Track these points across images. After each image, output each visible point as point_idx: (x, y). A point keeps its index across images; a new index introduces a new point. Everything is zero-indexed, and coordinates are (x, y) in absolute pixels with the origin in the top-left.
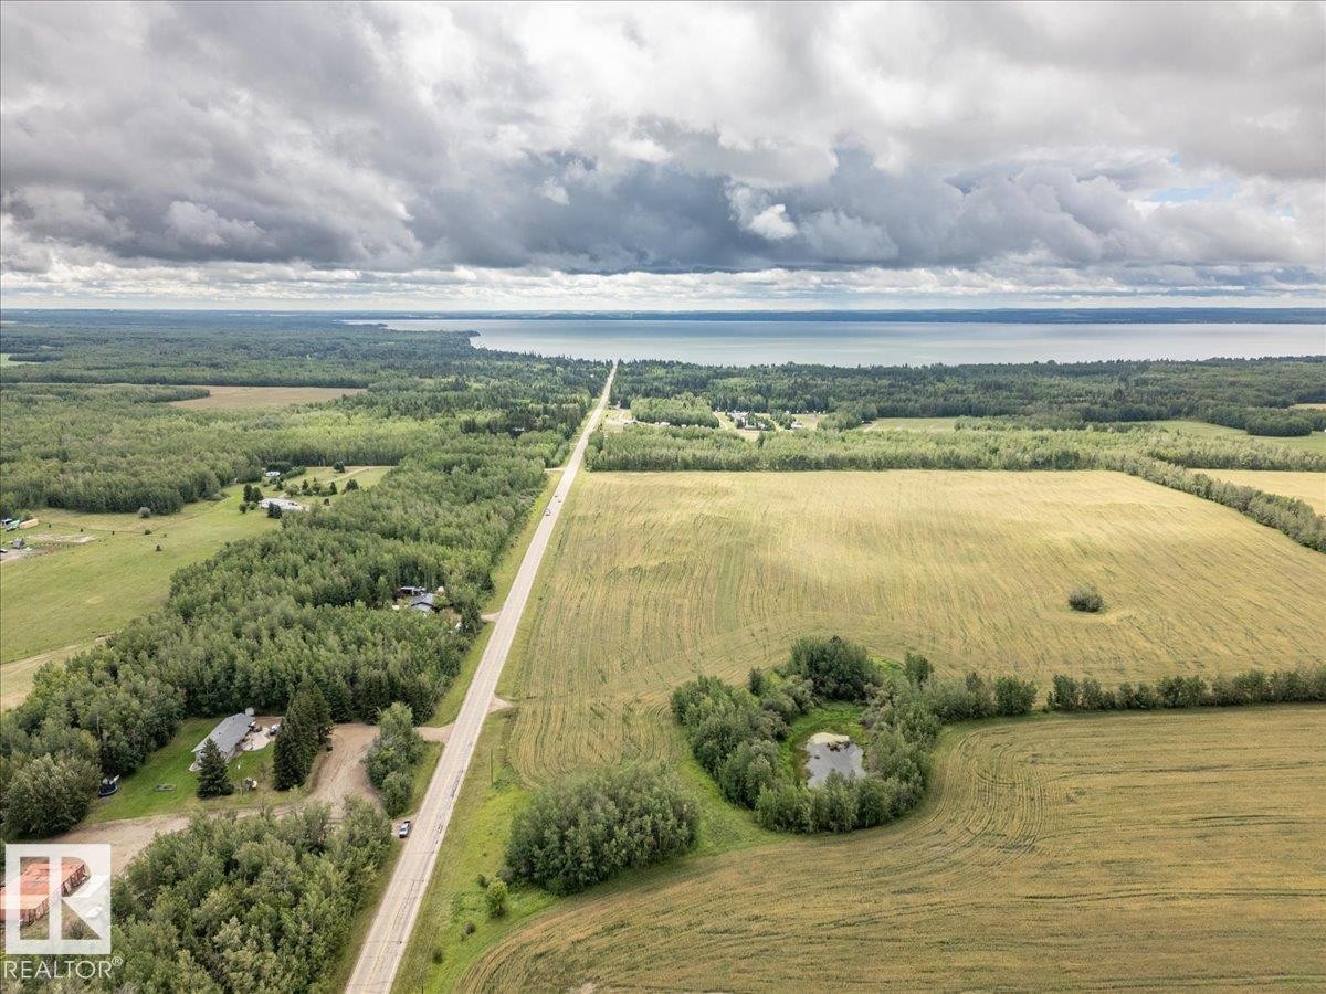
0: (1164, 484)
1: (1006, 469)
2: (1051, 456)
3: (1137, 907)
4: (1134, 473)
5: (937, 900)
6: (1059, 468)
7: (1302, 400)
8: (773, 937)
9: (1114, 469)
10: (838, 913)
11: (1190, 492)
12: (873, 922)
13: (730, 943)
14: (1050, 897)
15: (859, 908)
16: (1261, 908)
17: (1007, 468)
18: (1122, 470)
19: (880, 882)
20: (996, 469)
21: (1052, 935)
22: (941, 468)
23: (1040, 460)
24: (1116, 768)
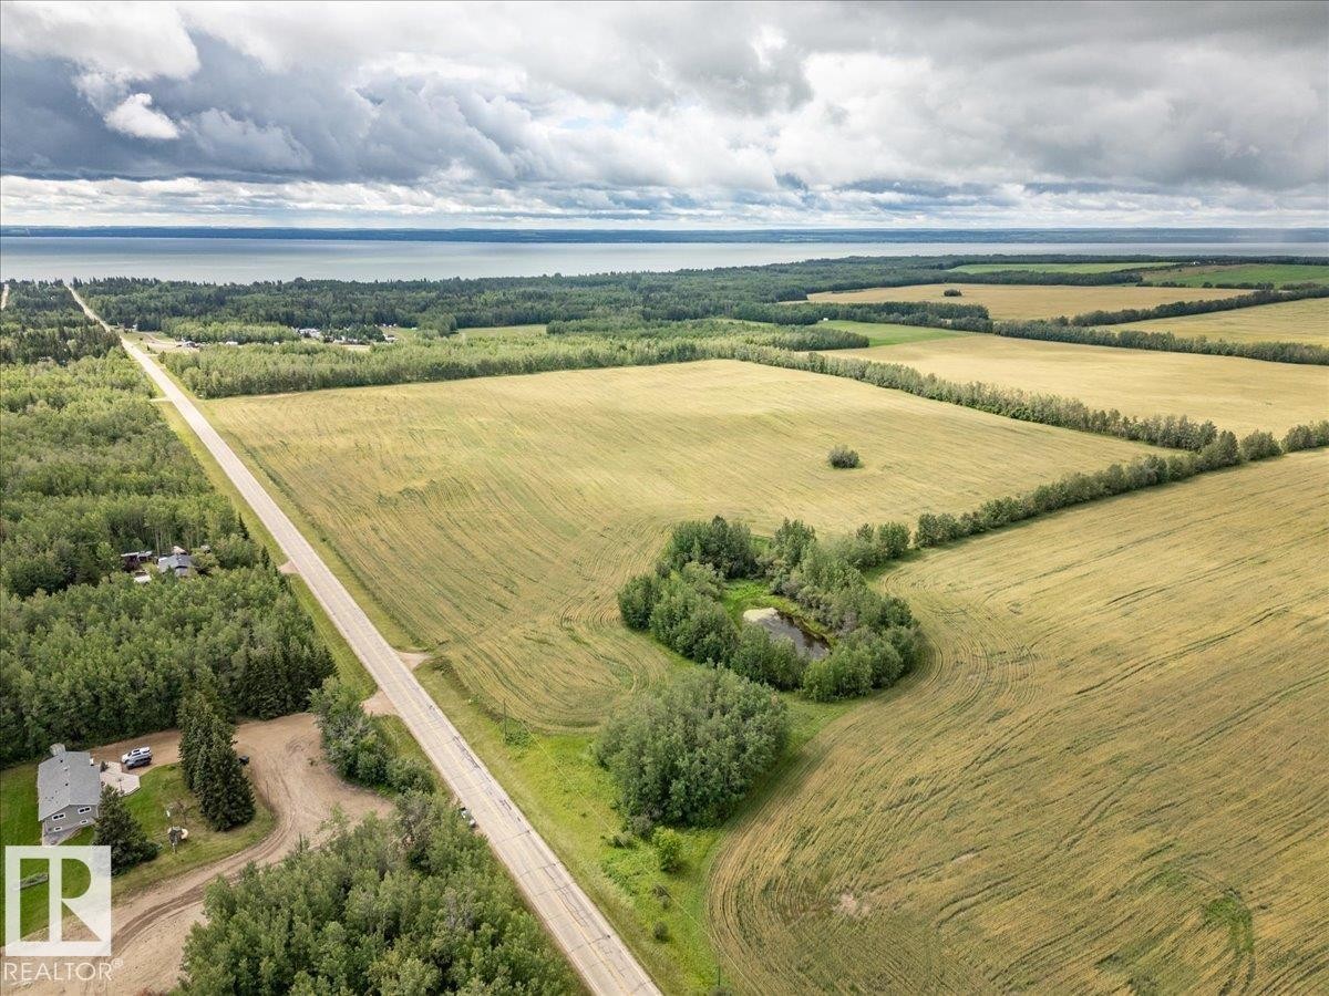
0: (778, 365)
1: (638, 365)
2: (673, 351)
3: (1149, 677)
4: (745, 359)
5: (1024, 717)
6: (680, 360)
7: (782, 298)
8: (946, 791)
9: (725, 357)
10: (970, 754)
11: (805, 369)
12: (1001, 751)
13: (918, 810)
14: (1092, 688)
15: (979, 743)
16: (1215, 652)
17: (639, 363)
18: (733, 357)
19: (969, 717)
20: (630, 365)
21: (1127, 716)
22: (584, 368)
23: (666, 354)
24: (1016, 579)
